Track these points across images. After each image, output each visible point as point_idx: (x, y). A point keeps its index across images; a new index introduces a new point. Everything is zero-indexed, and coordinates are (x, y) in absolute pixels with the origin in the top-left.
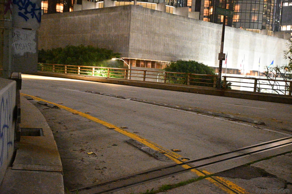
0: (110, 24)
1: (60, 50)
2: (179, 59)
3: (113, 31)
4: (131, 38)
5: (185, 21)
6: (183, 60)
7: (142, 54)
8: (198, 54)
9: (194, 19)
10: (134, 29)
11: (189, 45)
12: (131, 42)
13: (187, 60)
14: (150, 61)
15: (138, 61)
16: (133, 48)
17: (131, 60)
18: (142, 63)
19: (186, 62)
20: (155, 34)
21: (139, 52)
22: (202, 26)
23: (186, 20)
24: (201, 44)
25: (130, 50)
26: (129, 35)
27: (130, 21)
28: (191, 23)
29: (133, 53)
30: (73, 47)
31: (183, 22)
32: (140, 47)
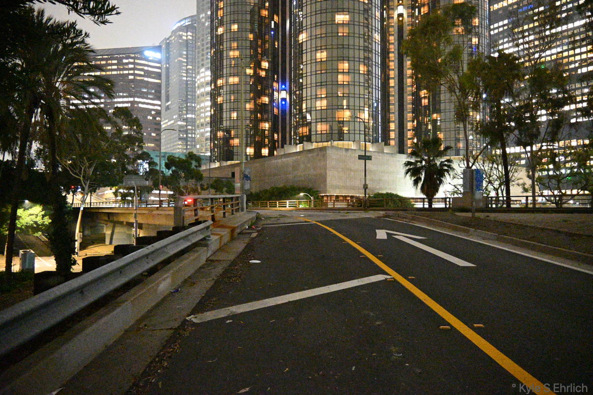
0: (309, 165)
1: (266, 191)
2: (376, 191)
3: (312, 170)
4: (328, 176)
5: (379, 156)
6: (380, 192)
7: (339, 190)
8: (396, 186)
9: (389, 153)
10: (330, 168)
11: (385, 177)
12: (328, 180)
13: (384, 192)
14: (348, 196)
15: (337, 197)
16: (330, 184)
17: (331, 196)
18: (341, 198)
19: (382, 194)
20: (351, 170)
21: (336, 188)
22: (398, 159)
23: (380, 154)
24: (398, 176)
25: (328, 187)
26: (326, 173)
27: (326, 161)
28: (386, 157)
29: (331, 189)
30: (277, 188)
31: (378, 157)
32: (338, 184)
